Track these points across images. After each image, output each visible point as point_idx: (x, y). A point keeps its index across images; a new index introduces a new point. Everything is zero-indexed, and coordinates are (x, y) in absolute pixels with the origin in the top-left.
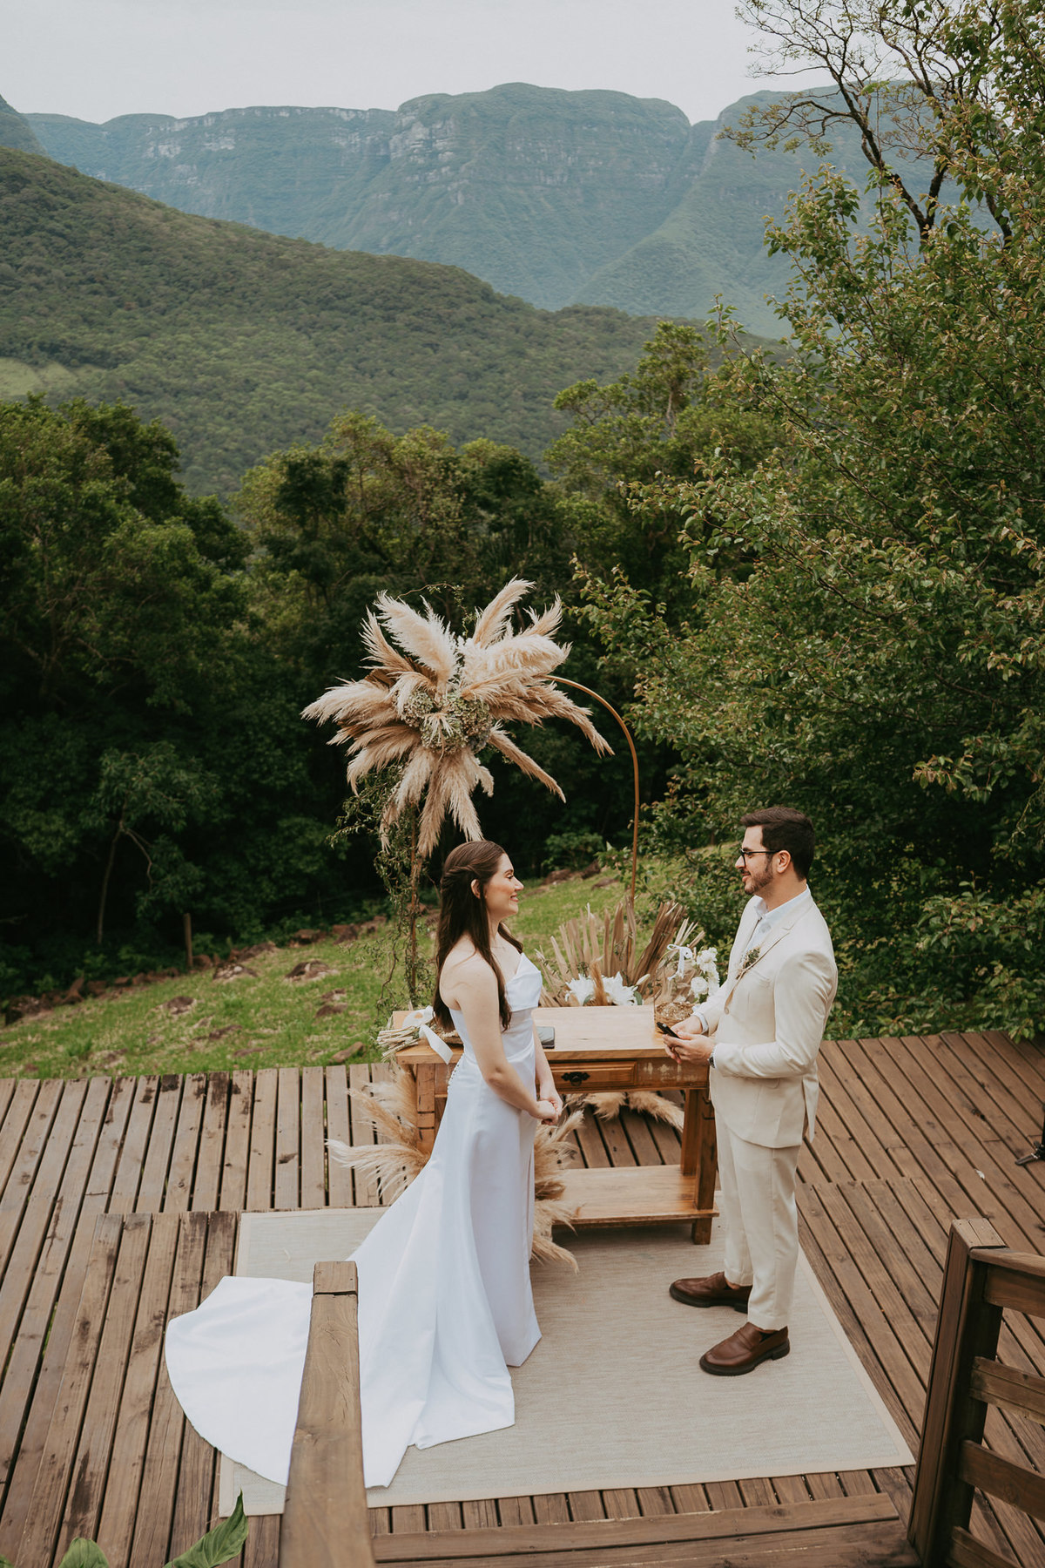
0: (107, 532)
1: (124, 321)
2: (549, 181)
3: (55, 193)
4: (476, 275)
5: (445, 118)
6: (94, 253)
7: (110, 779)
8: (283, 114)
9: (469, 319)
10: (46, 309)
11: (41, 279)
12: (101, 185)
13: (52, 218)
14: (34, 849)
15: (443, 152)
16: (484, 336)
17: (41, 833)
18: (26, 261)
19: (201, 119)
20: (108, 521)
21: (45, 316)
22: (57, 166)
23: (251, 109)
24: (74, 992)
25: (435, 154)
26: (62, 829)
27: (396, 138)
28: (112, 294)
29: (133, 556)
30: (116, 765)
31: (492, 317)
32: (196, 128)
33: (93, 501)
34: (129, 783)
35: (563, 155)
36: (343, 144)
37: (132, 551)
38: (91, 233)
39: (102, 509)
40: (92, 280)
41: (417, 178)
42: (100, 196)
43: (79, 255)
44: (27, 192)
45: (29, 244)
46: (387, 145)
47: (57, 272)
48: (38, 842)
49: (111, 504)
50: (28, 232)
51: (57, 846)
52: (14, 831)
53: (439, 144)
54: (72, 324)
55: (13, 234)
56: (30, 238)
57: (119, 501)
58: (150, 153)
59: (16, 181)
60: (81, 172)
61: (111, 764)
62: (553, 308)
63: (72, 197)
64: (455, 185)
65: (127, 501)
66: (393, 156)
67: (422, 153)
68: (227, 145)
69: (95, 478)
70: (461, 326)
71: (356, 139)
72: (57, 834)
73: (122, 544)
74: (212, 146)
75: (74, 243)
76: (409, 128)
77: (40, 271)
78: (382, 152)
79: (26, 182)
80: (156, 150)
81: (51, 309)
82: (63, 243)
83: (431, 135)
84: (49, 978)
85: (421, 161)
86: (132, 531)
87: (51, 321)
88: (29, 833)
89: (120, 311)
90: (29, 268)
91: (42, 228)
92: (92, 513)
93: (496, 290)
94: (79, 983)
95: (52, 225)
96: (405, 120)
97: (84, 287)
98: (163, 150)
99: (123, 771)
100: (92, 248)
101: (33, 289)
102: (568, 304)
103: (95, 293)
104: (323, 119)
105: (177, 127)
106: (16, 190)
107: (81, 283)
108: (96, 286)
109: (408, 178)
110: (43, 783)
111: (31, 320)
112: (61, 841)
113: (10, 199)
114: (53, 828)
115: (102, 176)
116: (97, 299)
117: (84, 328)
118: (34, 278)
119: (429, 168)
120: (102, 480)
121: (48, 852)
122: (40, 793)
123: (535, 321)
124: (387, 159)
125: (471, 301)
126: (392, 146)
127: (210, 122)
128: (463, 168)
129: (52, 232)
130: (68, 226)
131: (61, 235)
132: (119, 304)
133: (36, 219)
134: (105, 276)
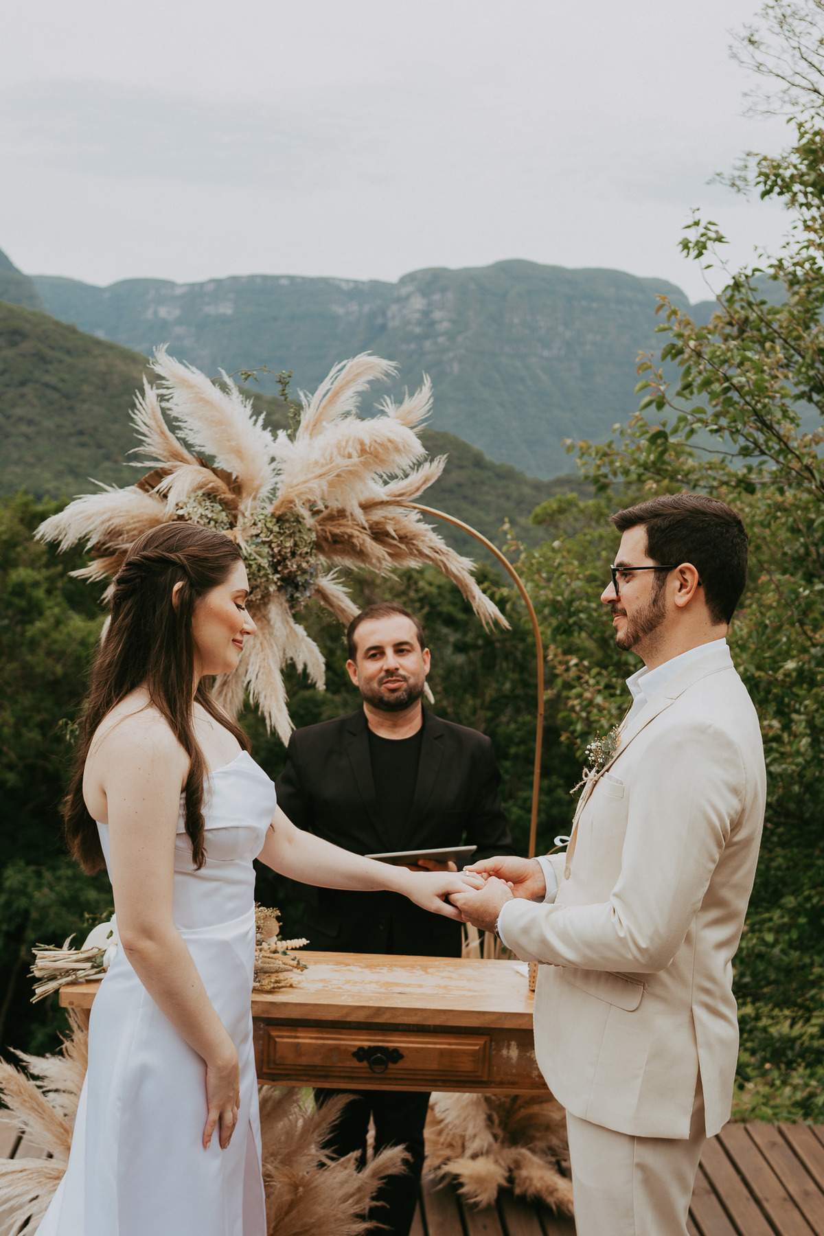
0: (31, 622)
2: (546, 353)
3: (52, 348)
4: (467, 441)
5: (444, 290)
6: (85, 407)
7: (12, 891)
8: (284, 282)
9: (460, 485)
10: (31, 460)
11: (30, 430)
12: (98, 343)
13: (47, 371)
15: (440, 322)
16: (474, 503)
18: (19, 411)
19: (202, 285)
20: (32, 611)
21: (32, 466)
22: (57, 323)
23: (252, 278)
25: (432, 324)
27: (394, 308)
28: (100, 447)
29: (55, 647)
30: (20, 877)
31: (483, 483)
32: (196, 294)
33: (20, 590)
34: (30, 897)
35: (561, 328)
36: (340, 310)
37: (55, 642)
38: (85, 388)
39: (30, 599)
40: (81, 433)
41: (413, 346)
42: (96, 352)
43: (71, 409)
44: (26, 346)
45: (23, 396)
46: (384, 314)
47: (48, 424)
49: (40, 593)
50: (23, 384)
53: (437, 315)
54: (58, 475)
55: (7, 385)
56: (25, 390)
57: (49, 592)
58: (149, 314)
59: (15, 336)
60: (80, 329)
62: (546, 477)
63: (68, 352)
64: (451, 355)
65: (58, 593)
66: (391, 324)
67: (419, 323)
68: (226, 309)
69: (26, 566)
70: (451, 491)
71: (354, 307)
73: (45, 634)
74: (210, 310)
75: (67, 396)
76: (407, 298)
77: (30, 422)
78: (380, 321)
79: (24, 336)
80: (155, 313)
81: (39, 459)
82: (55, 395)
83: (429, 305)
85: (418, 330)
86: (58, 623)
87: (37, 471)
89: (107, 464)
90: (21, 419)
91: (37, 381)
92: (17, 601)
93: (488, 457)
95: (47, 378)
96: (404, 291)
97: (73, 440)
98: (163, 312)
99: (25, 885)
100: (84, 401)
101: (21, 440)
102: (562, 473)
103: (83, 445)
104: (322, 289)
105: (178, 291)
106: (14, 344)
107: (71, 435)
108: (84, 439)
109: (404, 347)
111: (18, 470)
113: (9, 353)
115: (100, 334)
116: (86, 452)
117: (70, 479)
118: (24, 428)
119: (425, 337)
120: (33, 569)
123: (527, 490)
124: (383, 327)
125: (461, 467)
126: (389, 314)
127: (211, 287)
128: (460, 339)
129: (47, 385)
130: (63, 380)
131: (55, 389)
132: (107, 457)
133: (31, 372)
134: (96, 429)
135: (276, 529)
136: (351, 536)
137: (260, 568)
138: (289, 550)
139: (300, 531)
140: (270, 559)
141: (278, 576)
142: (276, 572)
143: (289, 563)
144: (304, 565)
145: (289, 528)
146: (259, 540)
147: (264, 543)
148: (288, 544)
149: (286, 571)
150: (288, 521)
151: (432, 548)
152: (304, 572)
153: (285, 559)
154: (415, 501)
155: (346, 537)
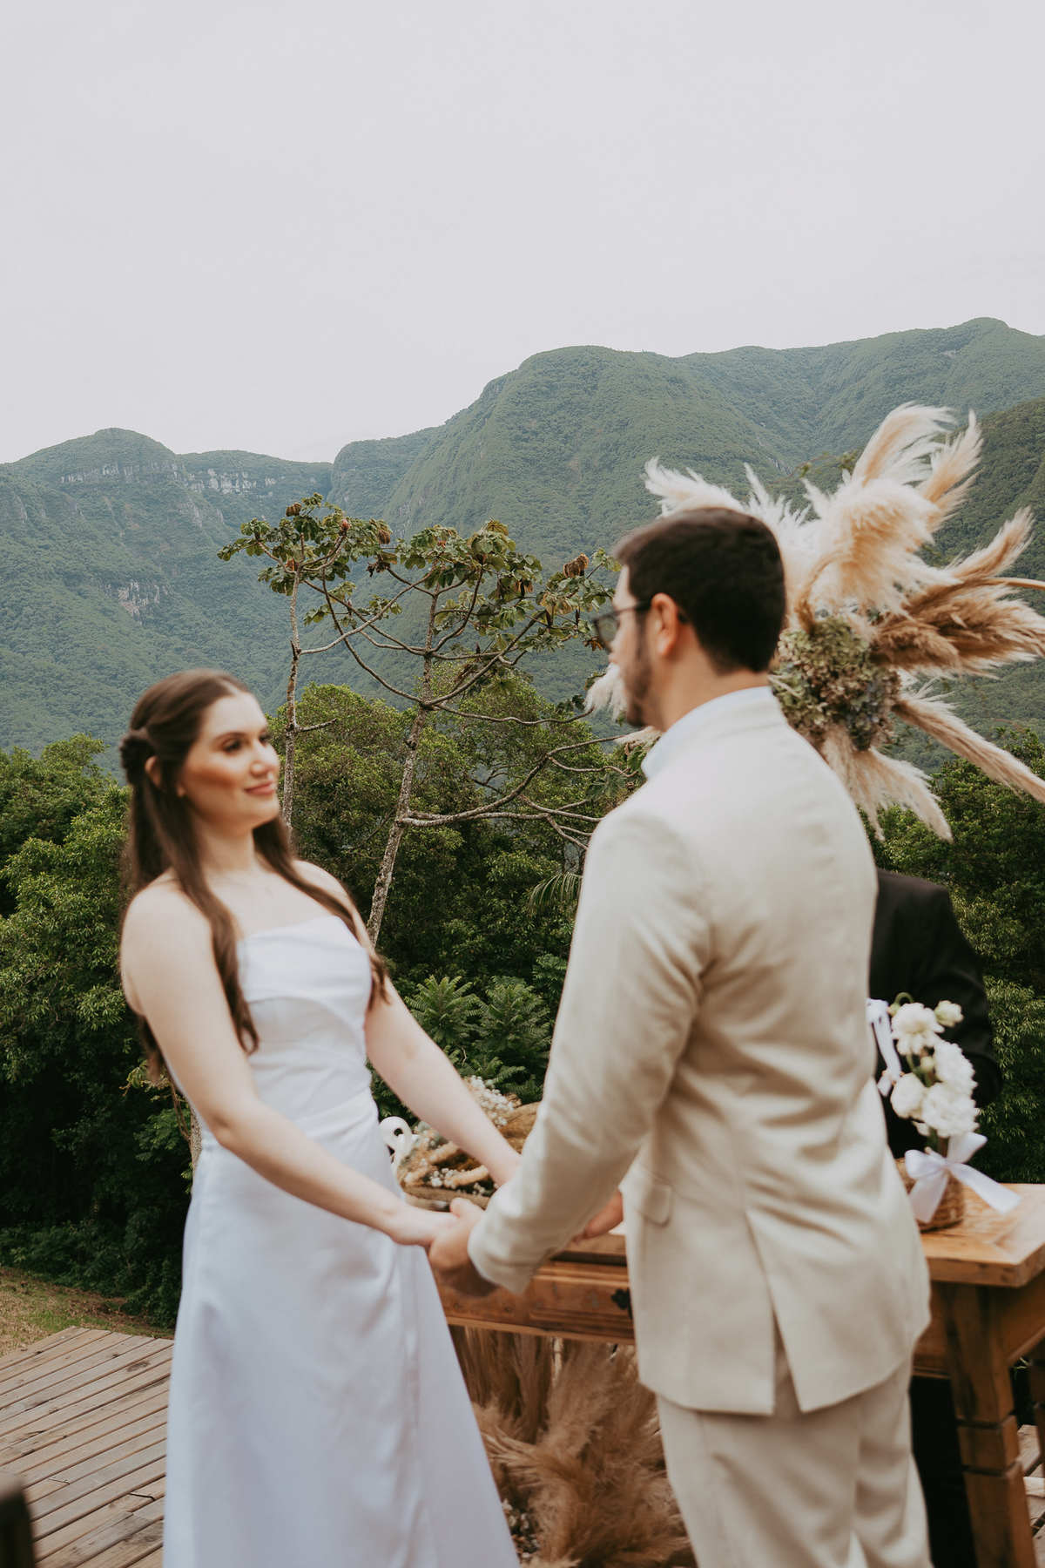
135: (808, 647)
136: (913, 637)
137: (795, 700)
138: (825, 671)
139: (838, 644)
140: (807, 685)
141: (824, 704)
142: (821, 700)
143: (833, 687)
144: (853, 685)
145: (822, 644)
146: (790, 665)
147: (797, 667)
148: (822, 664)
149: (833, 697)
150: (823, 635)
151: (1019, 631)
152: (859, 694)
153: (825, 683)
154: (1006, 574)
155: (907, 638)
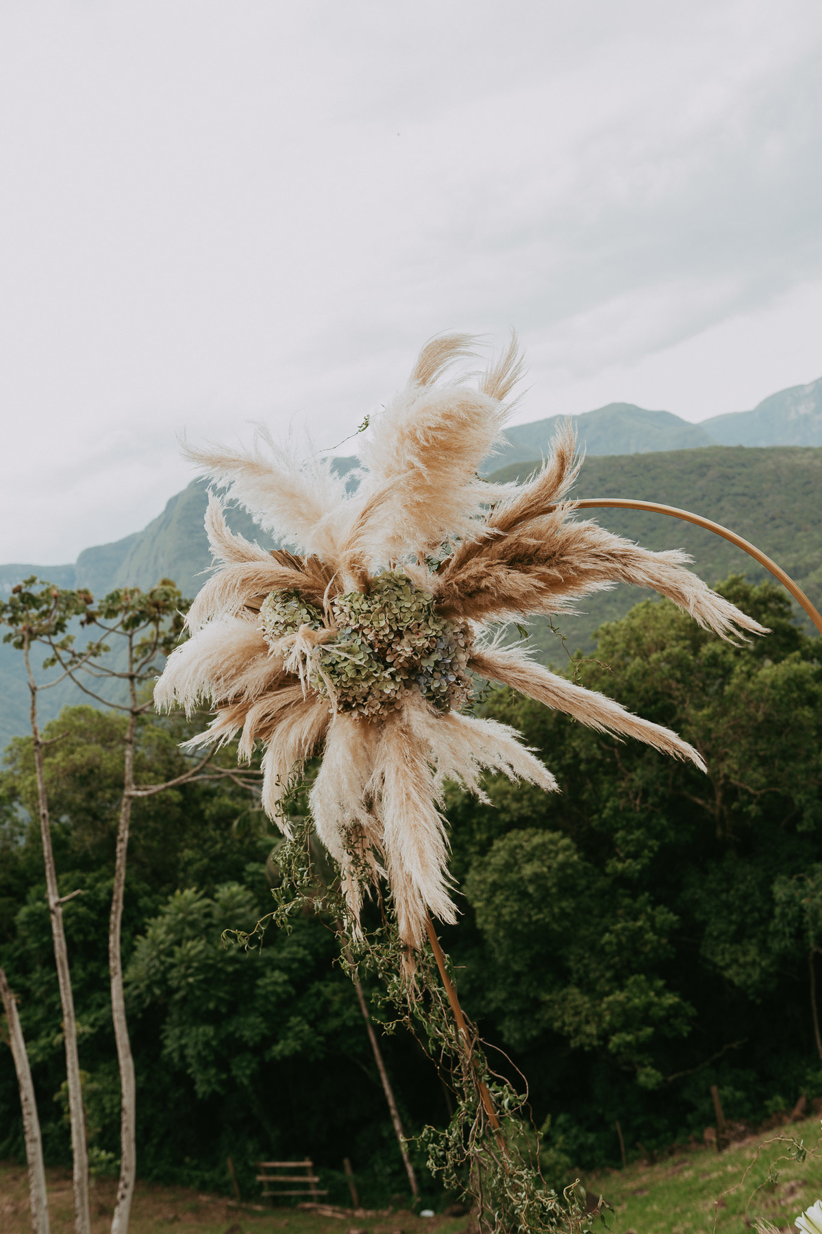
1: (804, 540)
6: (770, 499)
13: (733, 485)
14: (736, 981)
17: (740, 966)
24: (797, 1112)
26: (758, 959)
28: (790, 524)
38: (764, 486)
40: (773, 519)
43: (760, 504)
45: (722, 509)
48: (738, 974)
50: (719, 500)
51: (756, 975)
52: (715, 965)
55: (709, 505)
56: (722, 504)
61: (780, 892)
72: (754, 963)
75: (754, 497)
84: (779, 1099)
88: (728, 967)
89: (800, 534)
91: (729, 494)
94: (802, 1102)
95: (735, 489)
97: (769, 526)
100: (767, 495)
103: (777, 527)
107: (766, 523)
108: (777, 522)
110: (734, 917)
112: (758, 971)
114: (749, 959)
116: (781, 531)
121: (749, 982)
122: (733, 928)
129: (736, 495)
130: (747, 487)
131: (744, 495)
132: (798, 529)
133: (722, 490)
134: (783, 513)
